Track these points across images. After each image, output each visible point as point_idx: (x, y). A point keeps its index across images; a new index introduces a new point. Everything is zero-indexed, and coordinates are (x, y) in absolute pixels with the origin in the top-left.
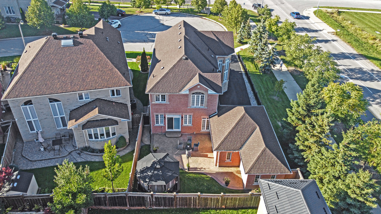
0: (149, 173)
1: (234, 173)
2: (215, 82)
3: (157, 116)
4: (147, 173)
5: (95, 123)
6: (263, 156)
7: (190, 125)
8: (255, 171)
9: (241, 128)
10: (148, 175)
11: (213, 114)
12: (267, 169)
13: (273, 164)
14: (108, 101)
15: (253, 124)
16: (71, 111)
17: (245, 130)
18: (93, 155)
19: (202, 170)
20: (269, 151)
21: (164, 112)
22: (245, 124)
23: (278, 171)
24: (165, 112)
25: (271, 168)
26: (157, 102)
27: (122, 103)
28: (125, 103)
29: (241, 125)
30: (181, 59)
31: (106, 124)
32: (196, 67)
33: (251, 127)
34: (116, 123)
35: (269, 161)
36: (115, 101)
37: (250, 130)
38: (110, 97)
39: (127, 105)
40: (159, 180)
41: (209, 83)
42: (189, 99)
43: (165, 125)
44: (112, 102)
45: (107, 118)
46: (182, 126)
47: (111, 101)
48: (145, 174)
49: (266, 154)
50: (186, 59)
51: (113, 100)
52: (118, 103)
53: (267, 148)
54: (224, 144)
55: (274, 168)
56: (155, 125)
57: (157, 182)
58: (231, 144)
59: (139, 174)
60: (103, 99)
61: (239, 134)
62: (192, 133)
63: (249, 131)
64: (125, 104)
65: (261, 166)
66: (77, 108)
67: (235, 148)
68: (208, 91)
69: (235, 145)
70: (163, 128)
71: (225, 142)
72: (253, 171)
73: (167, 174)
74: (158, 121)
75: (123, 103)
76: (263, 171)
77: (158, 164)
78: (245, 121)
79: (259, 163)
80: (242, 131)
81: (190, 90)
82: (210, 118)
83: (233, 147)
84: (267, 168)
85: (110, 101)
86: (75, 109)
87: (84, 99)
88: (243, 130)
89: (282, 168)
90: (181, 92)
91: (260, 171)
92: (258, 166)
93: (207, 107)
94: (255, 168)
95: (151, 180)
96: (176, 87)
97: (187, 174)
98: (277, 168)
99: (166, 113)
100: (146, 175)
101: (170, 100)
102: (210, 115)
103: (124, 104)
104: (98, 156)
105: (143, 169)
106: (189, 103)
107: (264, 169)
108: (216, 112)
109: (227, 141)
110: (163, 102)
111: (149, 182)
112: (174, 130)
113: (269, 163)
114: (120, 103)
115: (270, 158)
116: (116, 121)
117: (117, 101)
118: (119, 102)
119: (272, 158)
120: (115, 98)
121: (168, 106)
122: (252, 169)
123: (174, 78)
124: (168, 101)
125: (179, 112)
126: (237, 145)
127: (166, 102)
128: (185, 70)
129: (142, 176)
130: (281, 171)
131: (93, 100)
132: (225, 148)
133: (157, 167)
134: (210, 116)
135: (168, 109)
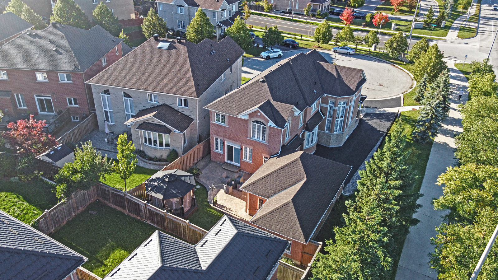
0: (155, 183)
2: (282, 114)
3: (217, 139)
6: (282, 210)
7: (250, 162)
8: (263, 223)
9: (284, 174)
11: (275, 155)
12: (278, 227)
13: (289, 224)
14: (175, 109)
15: (301, 174)
16: (140, 111)
17: (288, 177)
19: (228, 210)
20: (293, 206)
21: (224, 137)
22: (292, 171)
23: (291, 234)
25: (284, 227)
26: (217, 123)
27: (188, 116)
28: (191, 117)
29: (286, 171)
30: (258, 81)
32: (269, 93)
33: (297, 177)
34: (169, 132)
35: (286, 218)
36: (182, 112)
37: (294, 179)
38: (177, 106)
40: (159, 193)
41: (275, 114)
42: (249, 127)
43: (224, 154)
44: (179, 111)
45: (161, 124)
46: (241, 160)
47: (178, 110)
48: (152, 183)
49: (287, 209)
50: (263, 82)
51: (180, 110)
52: (184, 114)
53: (292, 203)
54: (255, 185)
55: (288, 228)
56: (214, 150)
58: (263, 188)
60: (170, 106)
61: (278, 179)
63: (292, 181)
64: (192, 118)
65: (272, 220)
66: (145, 109)
67: (265, 194)
68: (268, 123)
69: (266, 191)
70: (222, 156)
71: (257, 184)
72: (260, 222)
73: (171, 191)
74: (218, 147)
75: (189, 116)
76: (273, 227)
77: (167, 178)
78: (294, 168)
79: (273, 216)
80: (284, 178)
82: (271, 158)
83: (264, 192)
84: (280, 225)
85: (176, 110)
86: (144, 110)
87: (153, 102)
88: (285, 176)
89: (298, 232)
90: (239, 116)
91: (268, 225)
92: (269, 219)
93: (269, 143)
94: (264, 219)
95: (152, 190)
96: (237, 109)
97: (209, 208)
98: (291, 230)
99: (225, 139)
105: (155, 178)
106: (249, 132)
107: (274, 225)
108: (279, 153)
109: (261, 183)
110: (223, 124)
112: (234, 163)
113: (285, 220)
114: (186, 115)
115: (289, 215)
116: (169, 130)
117: (184, 113)
119: (292, 216)
120: (182, 108)
121: (227, 130)
122: (260, 220)
123: (240, 99)
124: (228, 125)
125: (238, 141)
126: (269, 192)
127: (226, 125)
128: (256, 93)
129: (149, 184)
130: (295, 236)
131: (160, 104)
132: (254, 190)
134: (271, 156)
135: (228, 134)
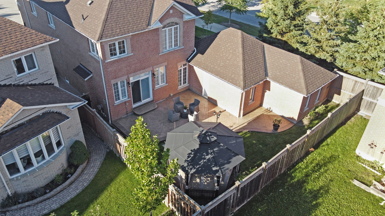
0: (207, 157)
1: (265, 113)
3: (116, 85)
4: (205, 159)
5: (17, 133)
6: (305, 68)
7: (164, 84)
8: (312, 88)
9: (250, 51)
10: (209, 160)
11: (191, 55)
12: (319, 81)
13: (319, 73)
14: (14, 85)
15: (257, 42)
17: (255, 52)
18: (37, 203)
22: (251, 45)
23: (327, 78)
24: (128, 74)
25: (320, 78)
26: (114, 58)
27: (43, 84)
28: (49, 82)
29: (248, 48)
31: (45, 126)
33: (258, 46)
35: (314, 71)
36: (30, 83)
37: (259, 50)
38: (17, 77)
39: (53, 84)
40: (231, 158)
42: (160, 38)
44: (23, 85)
46: (153, 90)
47: (21, 83)
48: (202, 162)
49: (306, 65)
51: (25, 81)
52: (35, 85)
53: (302, 58)
54: (247, 77)
55: (322, 76)
56: (115, 103)
57: (230, 162)
58: (254, 74)
59: (191, 169)
60: (3, 83)
61: (253, 58)
62: (168, 96)
63: (259, 52)
64: (50, 84)
65: (311, 80)
67: (261, 77)
68: (182, 17)
69: (259, 74)
70: (127, 104)
72: (310, 89)
74: (118, 95)
75: (45, 83)
77: (211, 135)
78: (248, 42)
79: (308, 77)
81: (161, 21)
82: (189, 62)
85: (19, 85)
89: (328, 73)
90: (151, 27)
91: (315, 86)
93: (183, 46)
100: (204, 162)
101: (133, 49)
102: (188, 58)
103: (47, 84)
104: (48, 198)
105: (189, 157)
106: (160, 46)
107: (316, 82)
108: (194, 51)
109: (248, 72)
110: (123, 56)
111: (220, 169)
112: (144, 102)
113: (315, 73)
114: (40, 84)
115: (312, 67)
116: (59, 113)
117: (33, 82)
118: (37, 82)
120: (28, 77)
121: (131, 60)
122: (308, 87)
123: (127, 9)
124: (131, 51)
125: (148, 66)
126: (261, 73)
127: (128, 53)
129: (199, 167)
130: (330, 77)
133: (213, 140)
134: (187, 60)
135: (133, 66)
